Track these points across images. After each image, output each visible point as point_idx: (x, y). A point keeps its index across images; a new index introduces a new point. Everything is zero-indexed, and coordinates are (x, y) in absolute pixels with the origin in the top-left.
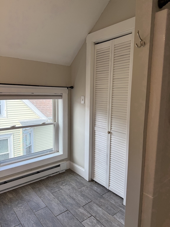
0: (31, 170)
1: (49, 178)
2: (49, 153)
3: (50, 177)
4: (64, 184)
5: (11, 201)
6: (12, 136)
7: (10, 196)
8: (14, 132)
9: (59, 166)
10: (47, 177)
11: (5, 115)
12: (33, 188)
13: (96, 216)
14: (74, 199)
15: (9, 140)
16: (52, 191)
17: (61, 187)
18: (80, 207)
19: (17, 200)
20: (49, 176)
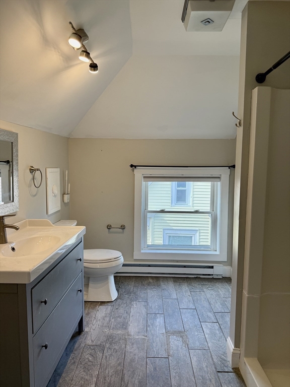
0: (177, 261)
1: (198, 278)
2: (202, 249)
3: (200, 278)
4: (210, 289)
5: (149, 284)
6: (198, 234)
7: (151, 280)
8: (200, 228)
9: (212, 267)
10: (196, 276)
11: (191, 204)
12: (175, 281)
13: (221, 324)
14: (210, 304)
15: (193, 238)
16: (192, 290)
17: (205, 290)
18: (210, 312)
19: (154, 285)
20: (199, 276)
